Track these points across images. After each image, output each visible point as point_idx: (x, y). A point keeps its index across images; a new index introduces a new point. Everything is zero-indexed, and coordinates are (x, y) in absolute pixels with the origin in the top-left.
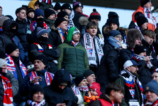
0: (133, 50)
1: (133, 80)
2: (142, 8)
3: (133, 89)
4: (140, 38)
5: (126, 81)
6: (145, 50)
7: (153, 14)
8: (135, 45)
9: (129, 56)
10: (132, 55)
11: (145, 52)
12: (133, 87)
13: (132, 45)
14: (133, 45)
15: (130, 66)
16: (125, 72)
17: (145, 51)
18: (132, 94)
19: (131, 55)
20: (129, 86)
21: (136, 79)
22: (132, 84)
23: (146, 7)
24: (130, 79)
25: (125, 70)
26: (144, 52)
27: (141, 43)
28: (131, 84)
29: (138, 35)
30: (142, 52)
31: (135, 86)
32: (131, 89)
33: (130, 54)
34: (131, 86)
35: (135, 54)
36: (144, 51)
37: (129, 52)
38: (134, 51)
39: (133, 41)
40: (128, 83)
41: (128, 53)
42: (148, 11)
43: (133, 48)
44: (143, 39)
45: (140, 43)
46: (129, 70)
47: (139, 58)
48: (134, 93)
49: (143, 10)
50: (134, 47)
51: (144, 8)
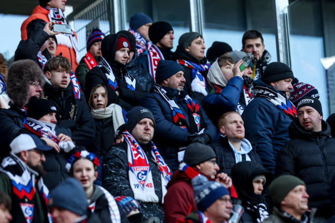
0: (23, 110)
1: (30, 181)
2: (45, 10)
3: (29, 202)
4: (40, 81)
5: (13, 183)
6: (54, 108)
7: (72, 23)
8: (28, 97)
9: (15, 123)
10: (23, 122)
11: (54, 114)
12: (31, 198)
13: (22, 99)
14: (24, 97)
15: (29, 151)
16: (14, 163)
17: (54, 111)
18: (26, 215)
19: (20, 122)
20: (21, 196)
21: (37, 178)
22: (28, 190)
23: (53, 7)
24: (23, 180)
25: (13, 157)
26: (50, 114)
27: (43, 93)
28: (26, 192)
29: (35, 74)
30: (46, 114)
31: (34, 197)
32: (24, 202)
33: (18, 119)
34: (25, 197)
35: (29, 119)
36: (51, 112)
37: (16, 114)
38: (28, 111)
39: (23, 90)
40: (20, 188)
41: (12, 117)
42: (59, 16)
43: (24, 105)
44: (47, 83)
45: (39, 91)
46: (25, 158)
47: (38, 127)
48: (30, 213)
49: (47, 15)
50: (27, 102)
51: (49, 10)
